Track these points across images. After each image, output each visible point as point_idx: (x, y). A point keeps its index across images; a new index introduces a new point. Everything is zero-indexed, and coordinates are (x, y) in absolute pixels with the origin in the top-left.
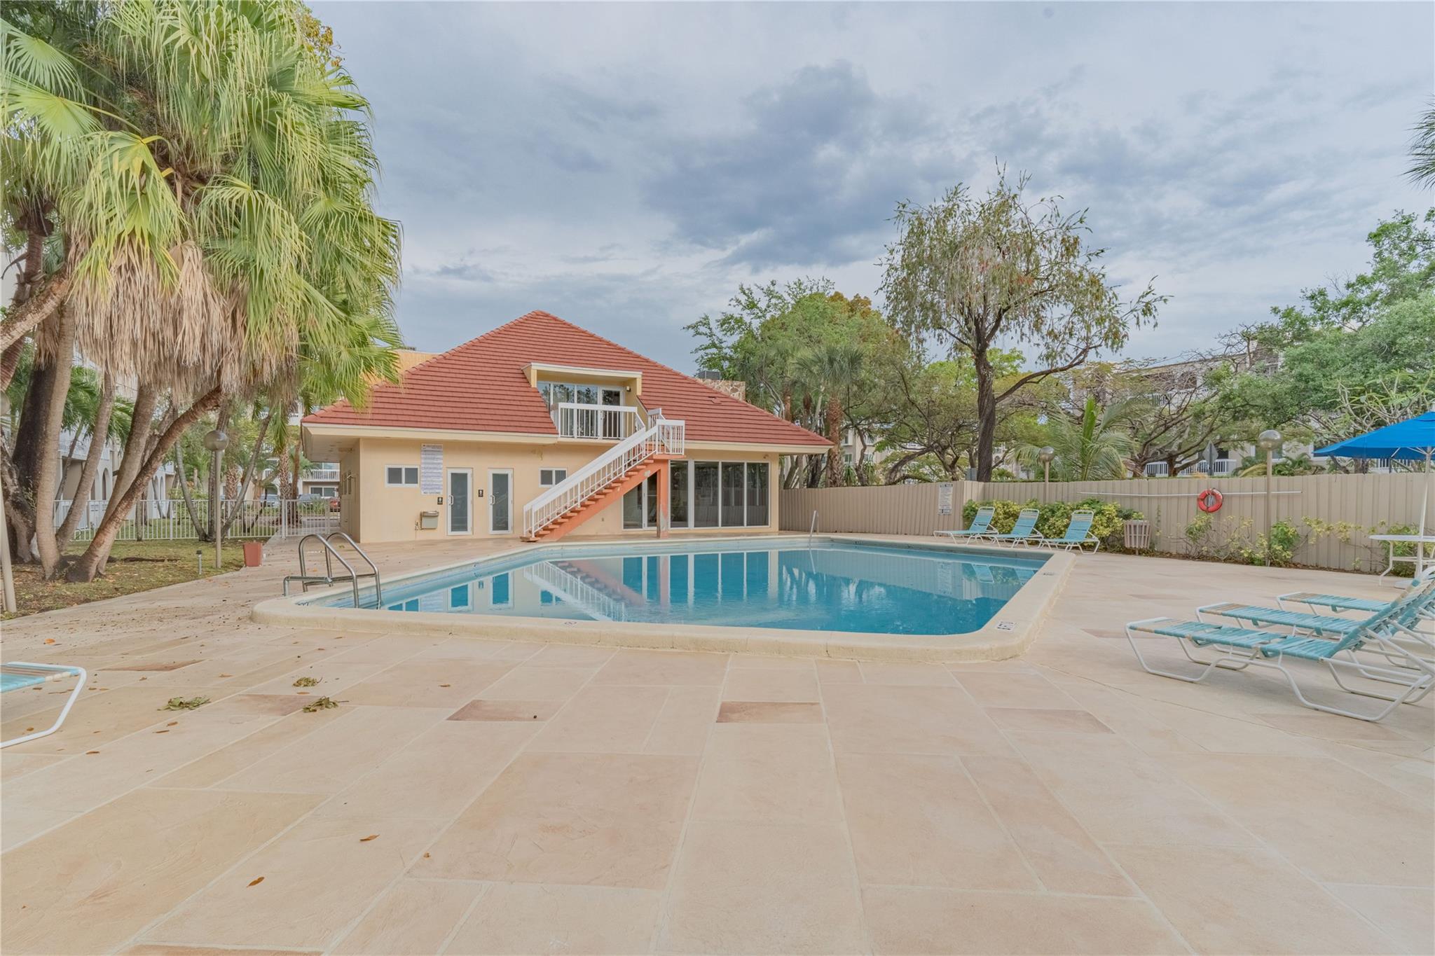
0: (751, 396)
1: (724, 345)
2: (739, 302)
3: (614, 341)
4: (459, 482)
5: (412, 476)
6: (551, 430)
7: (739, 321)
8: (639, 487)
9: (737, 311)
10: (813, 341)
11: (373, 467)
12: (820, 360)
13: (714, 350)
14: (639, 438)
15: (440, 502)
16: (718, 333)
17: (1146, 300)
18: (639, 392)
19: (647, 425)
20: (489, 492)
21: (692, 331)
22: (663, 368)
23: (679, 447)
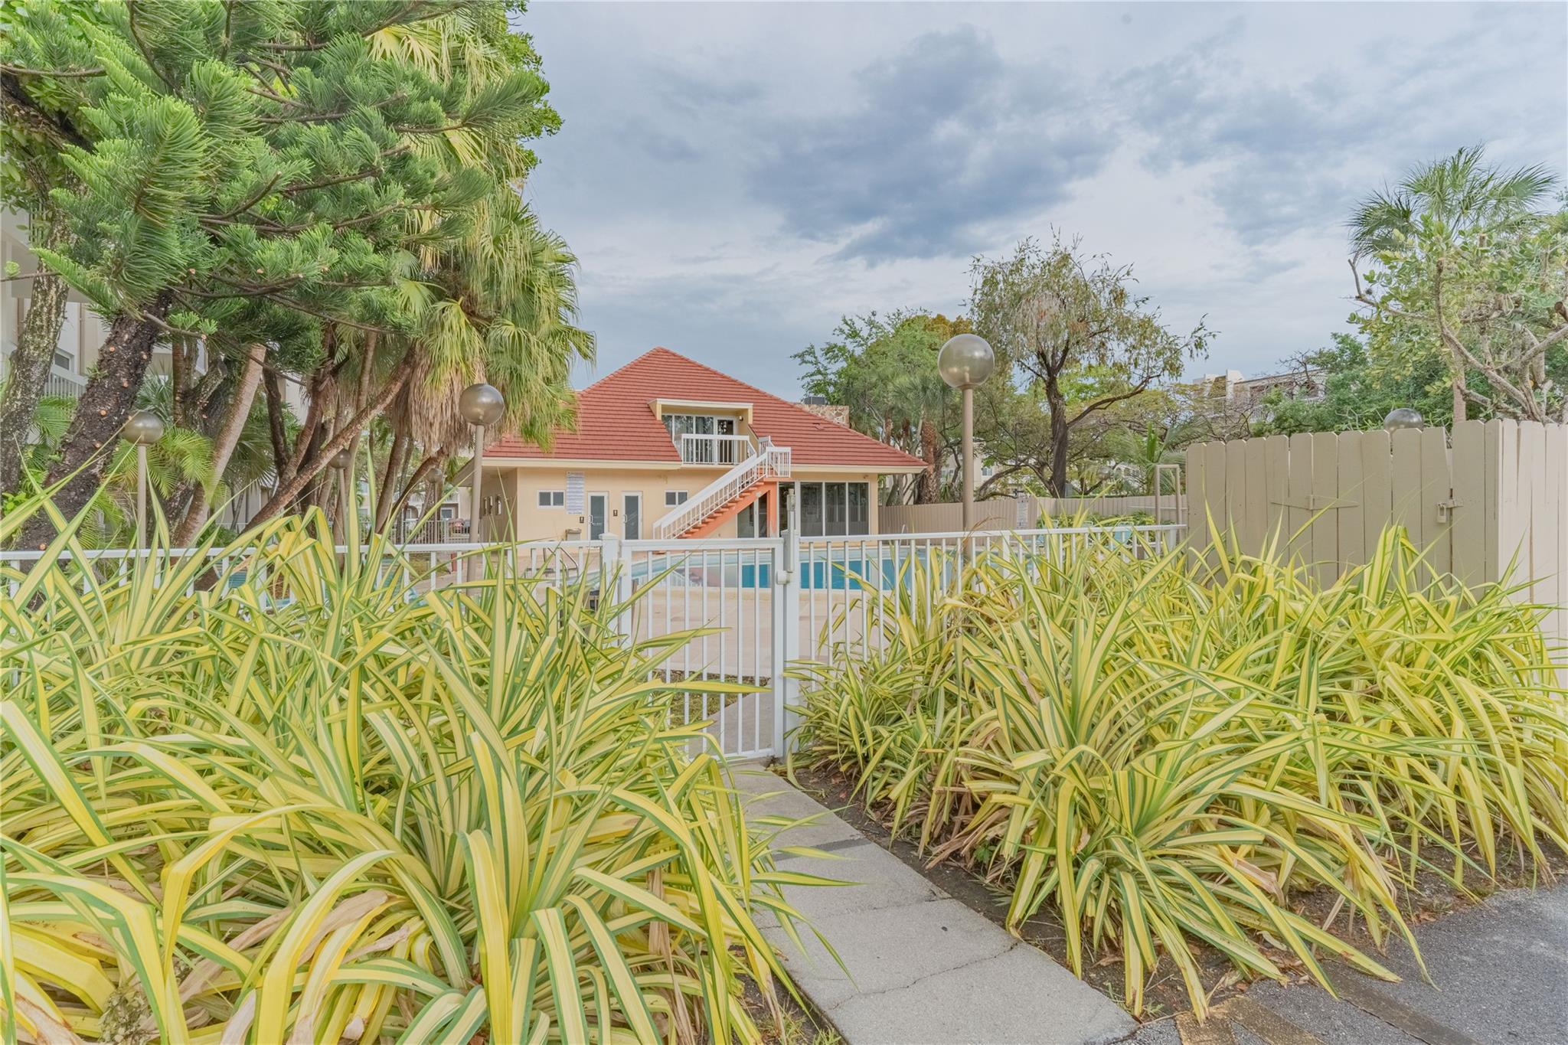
0: (855, 420)
1: (828, 372)
2: (842, 331)
3: (727, 374)
4: (597, 503)
5: (559, 499)
6: (674, 456)
7: (842, 349)
8: (751, 506)
9: (840, 340)
10: (911, 367)
11: (527, 492)
12: (916, 388)
13: (820, 377)
14: (752, 463)
15: (582, 521)
16: (821, 359)
17: (1199, 334)
18: (750, 421)
19: (757, 450)
20: (622, 511)
21: (798, 360)
22: (771, 398)
23: (786, 470)
